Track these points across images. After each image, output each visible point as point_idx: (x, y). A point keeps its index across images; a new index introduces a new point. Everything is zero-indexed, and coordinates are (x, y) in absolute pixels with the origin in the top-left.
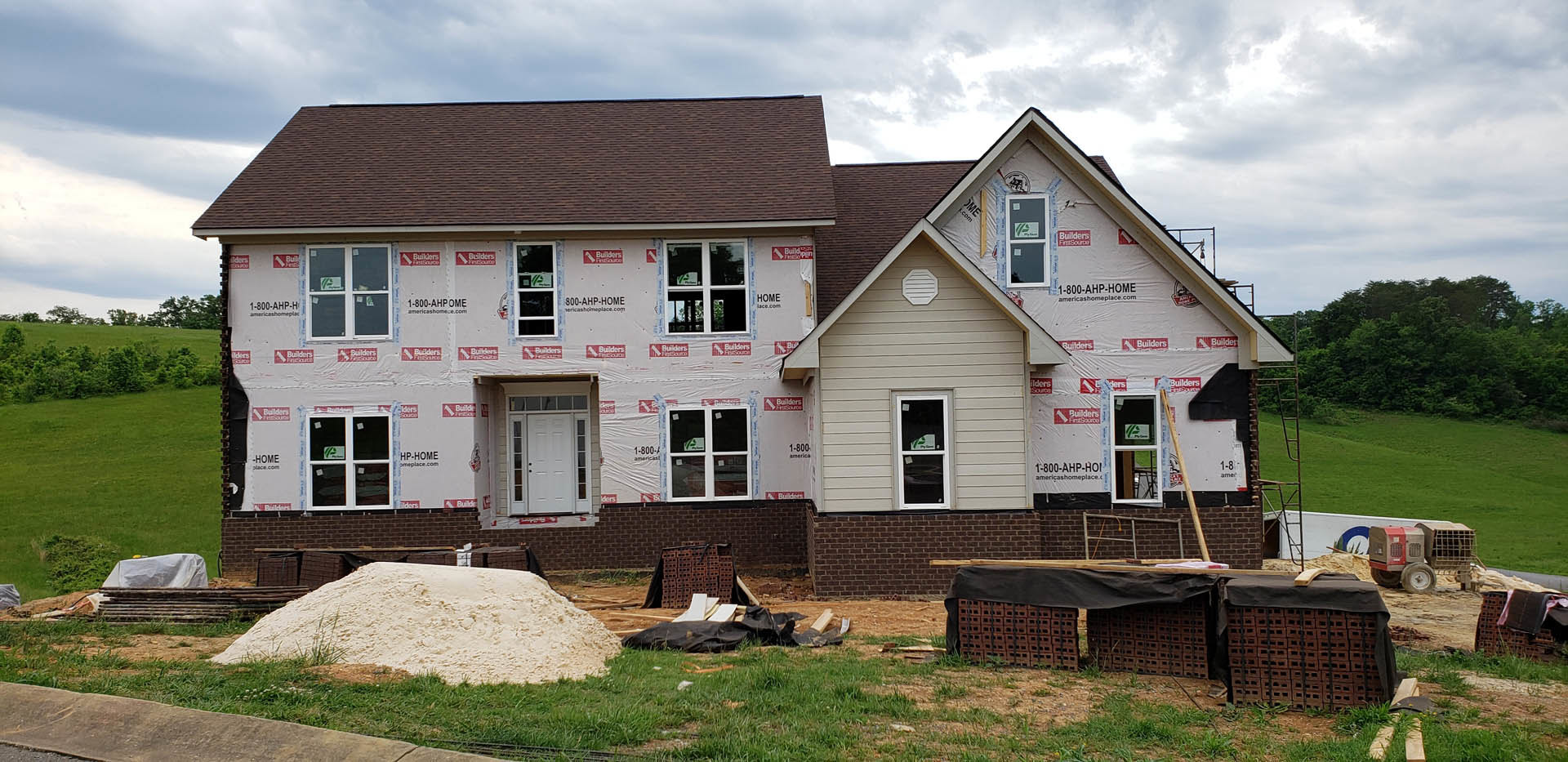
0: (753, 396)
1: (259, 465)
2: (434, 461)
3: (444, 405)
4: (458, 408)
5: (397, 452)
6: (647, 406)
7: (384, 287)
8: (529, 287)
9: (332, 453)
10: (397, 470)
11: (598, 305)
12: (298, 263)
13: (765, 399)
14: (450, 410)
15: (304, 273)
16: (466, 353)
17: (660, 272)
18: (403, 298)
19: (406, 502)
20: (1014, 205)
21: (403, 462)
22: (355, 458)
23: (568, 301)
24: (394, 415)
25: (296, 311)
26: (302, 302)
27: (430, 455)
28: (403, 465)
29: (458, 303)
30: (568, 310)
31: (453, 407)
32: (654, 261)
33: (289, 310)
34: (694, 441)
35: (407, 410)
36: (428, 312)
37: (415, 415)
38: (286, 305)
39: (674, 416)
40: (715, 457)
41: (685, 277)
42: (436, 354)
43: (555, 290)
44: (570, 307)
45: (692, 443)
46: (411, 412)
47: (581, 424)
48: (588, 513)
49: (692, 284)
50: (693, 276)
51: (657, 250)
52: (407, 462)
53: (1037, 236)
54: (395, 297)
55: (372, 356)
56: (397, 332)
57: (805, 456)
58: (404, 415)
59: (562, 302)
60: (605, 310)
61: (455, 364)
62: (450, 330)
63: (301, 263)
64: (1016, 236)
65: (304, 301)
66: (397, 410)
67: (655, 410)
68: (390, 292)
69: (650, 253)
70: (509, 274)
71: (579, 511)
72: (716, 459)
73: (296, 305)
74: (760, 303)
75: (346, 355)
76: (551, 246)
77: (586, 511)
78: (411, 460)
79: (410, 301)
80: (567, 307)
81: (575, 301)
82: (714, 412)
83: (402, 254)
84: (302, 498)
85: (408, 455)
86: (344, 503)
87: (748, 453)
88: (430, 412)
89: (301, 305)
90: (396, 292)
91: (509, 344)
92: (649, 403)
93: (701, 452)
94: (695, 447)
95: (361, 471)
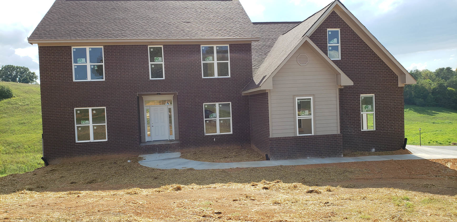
7: (102, 62)
8: (154, 62)
20: (329, 32)
22: (93, 123)
34: (213, 114)
39: (205, 106)
40: (219, 119)
41: (208, 58)
43: (163, 63)
45: (212, 115)
47: (170, 109)
49: (211, 60)
50: (211, 58)
53: (337, 43)
64: (330, 43)
68: (103, 64)
71: (170, 139)
72: (220, 120)
76: (161, 47)
77: (173, 139)
82: (219, 105)
86: (89, 139)
87: (231, 118)
93: (215, 118)
94: (213, 116)
95: (95, 128)
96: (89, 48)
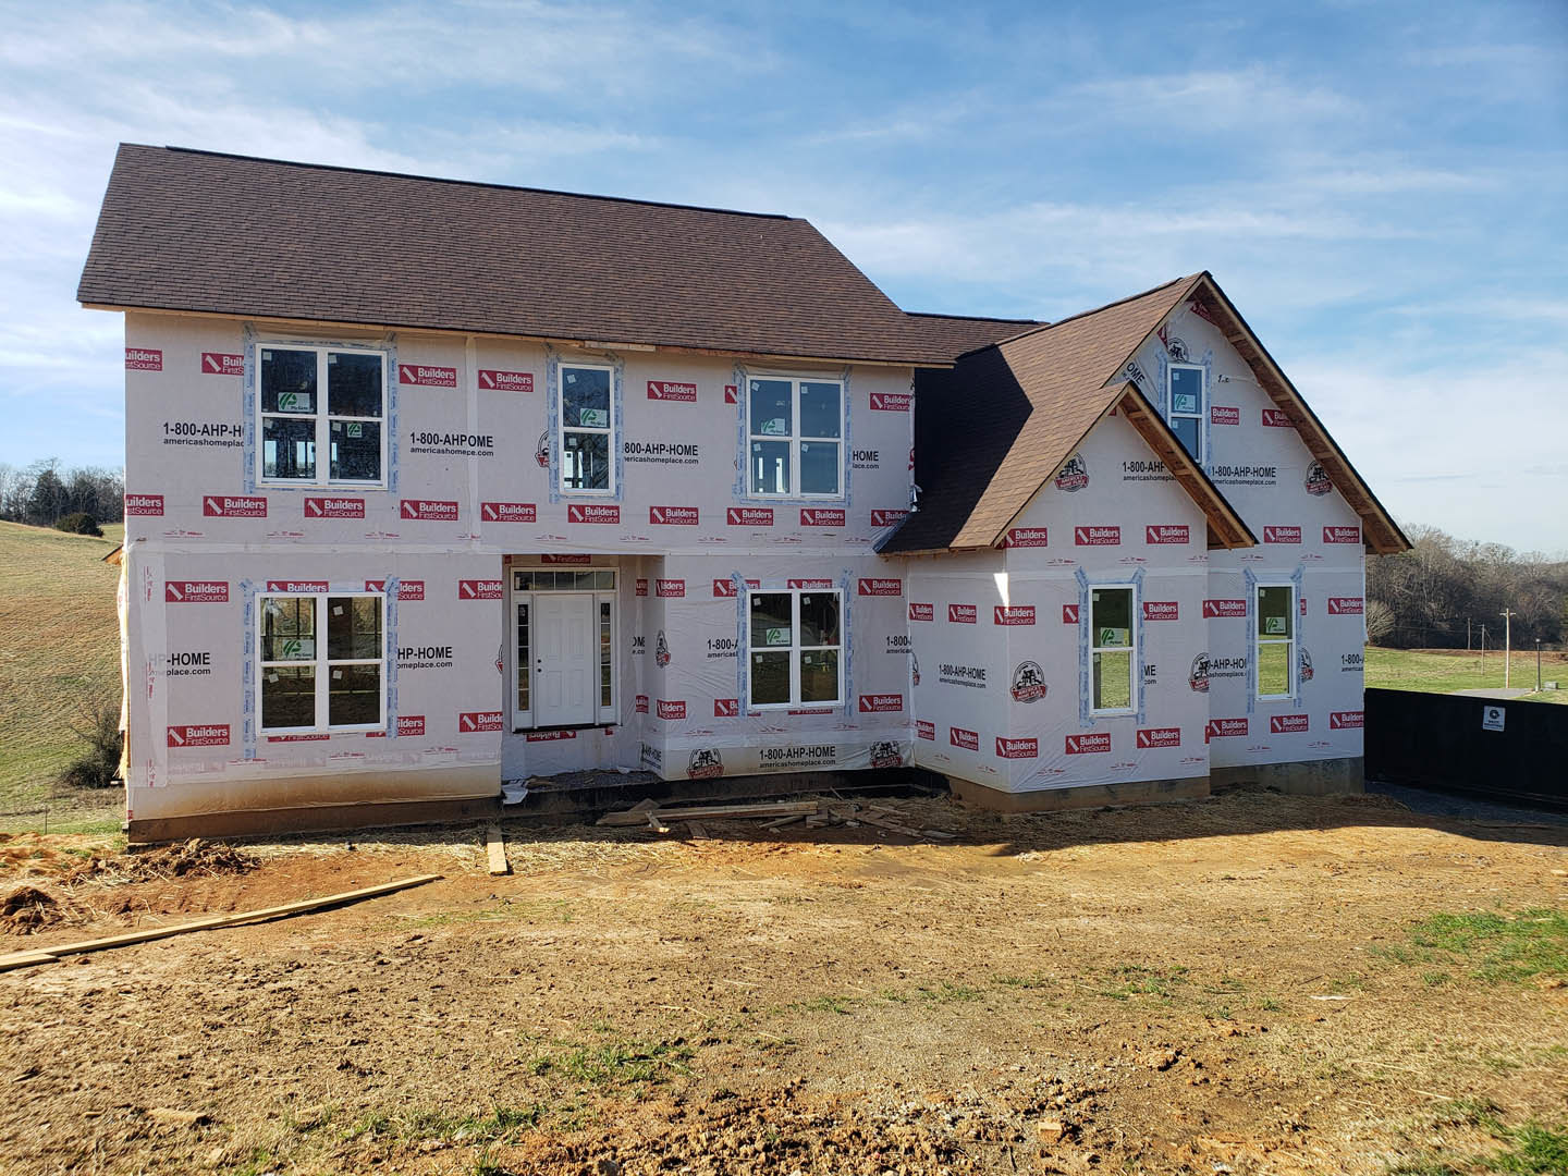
0: (847, 576)
1: (177, 667)
2: (445, 660)
3: (461, 582)
4: (481, 587)
5: (392, 649)
6: (723, 588)
7: (375, 413)
8: (577, 425)
9: (294, 650)
10: (392, 673)
11: (665, 455)
12: (242, 368)
13: (860, 580)
14: (470, 590)
15: (252, 383)
16: (492, 512)
17: (742, 415)
18: (404, 429)
19: (405, 719)
20: (1174, 374)
21: (401, 661)
22: (331, 657)
23: (628, 448)
24: (389, 595)
25: (238, 439)
26: (248, 427)
27: (441, 652)
28: (401, 666)
29: (483, 441)
30: (628, 459)
31: (473, 584)
32: (733, 401)
33: (227, 437)
35: (408, 588)
36: (439, 451)
37: (419, 595)
38: (222, 429)
39: (755, 600)
40: (802, 651)
41: (771, 424)
42: (450, 511)
43: (611, 432)
44: (630, 455)
45: (777, 634)
46: (414, 591)
47: (605, 609)
48: (616, 724)
49: (778, 433)
50: (780, 423)
51: (738, 388)
52: (408, 662)
53: (1194, 410)
54: (391, 428)
55: (357, 509)
56: (394, 477)
57: (902, 651)
58: (404, 596)
59: (620, 449)
60: (674, 461)
61: (477, 525)
62: (471, 481)
63: (247, 369)
64: (1176, 409)
65: (253, 426)
66: (393, 588)
67: (732, 593)
68: (384, 421)
69: (730, 390)
70: (551, 406)
71: (603, 721)
72: (804, 654)
73: (238, 431)
74: (856, 462)
75: (316, 508)
76: (608, 372)
77: (613, 721)
78: (413, 659)
79: (413, 435)
80: (627, 455)
81: (636, 448)
82: (803, 596)
83: (401, 367)
84: (246, 717)
85: (407, 652)
87: (841, 648)
88: (442, 591)
89: (247, 432)
90: (393, 421)
91: (550, 501)
92: (725, 583)
93: (787, 645)
94: (780, 639)
95: (338, 675)
96: (330, 354)
